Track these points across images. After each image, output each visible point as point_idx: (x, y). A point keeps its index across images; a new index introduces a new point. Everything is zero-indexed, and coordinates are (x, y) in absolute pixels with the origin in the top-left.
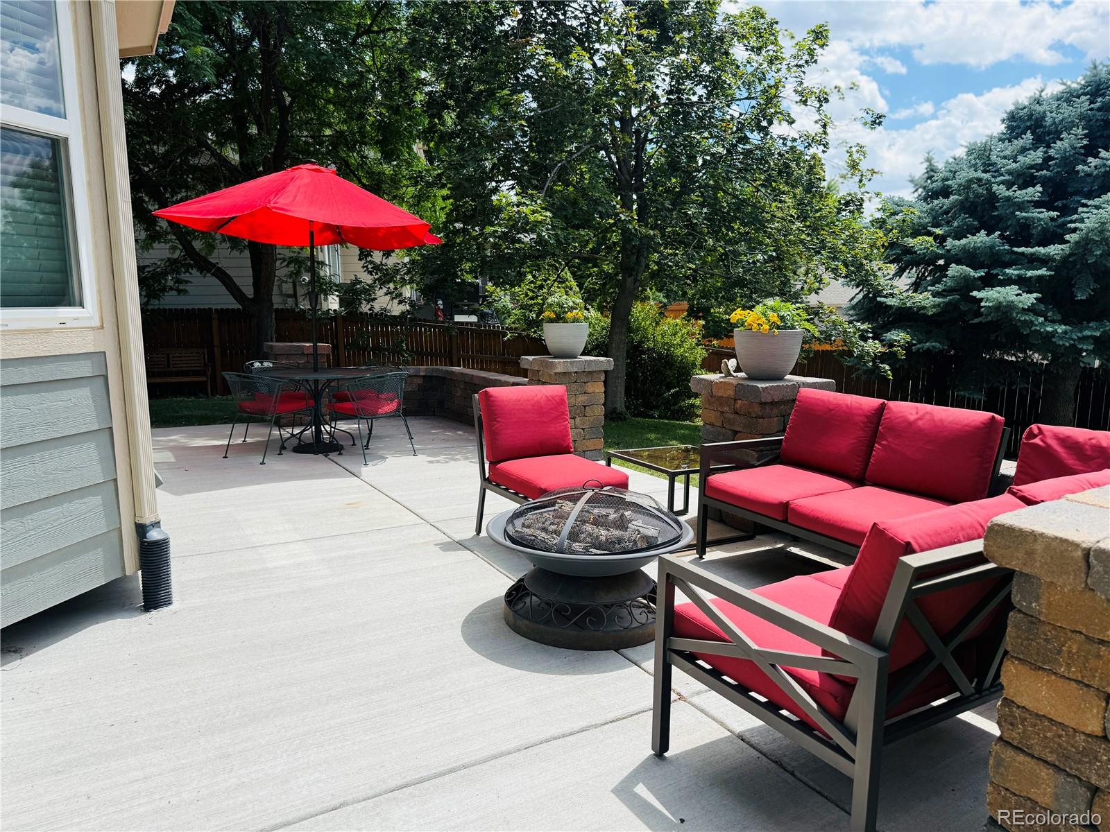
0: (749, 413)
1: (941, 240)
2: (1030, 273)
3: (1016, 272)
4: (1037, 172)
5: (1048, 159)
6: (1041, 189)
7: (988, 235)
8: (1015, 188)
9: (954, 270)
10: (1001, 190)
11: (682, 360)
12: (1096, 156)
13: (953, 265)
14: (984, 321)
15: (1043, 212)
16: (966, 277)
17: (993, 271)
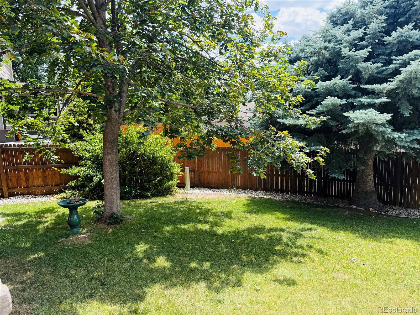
2: (378, 101)
3: (368, 100)
5: (366, 34)
8: (353, 50)
9: (328, 100)
10: (345, 51)
11: (162, 159)
12: (395, 31)
13: (329, 97)
14: (349, 132)
15: (371, 64)
16: (334, 105)
17: (350, 100)
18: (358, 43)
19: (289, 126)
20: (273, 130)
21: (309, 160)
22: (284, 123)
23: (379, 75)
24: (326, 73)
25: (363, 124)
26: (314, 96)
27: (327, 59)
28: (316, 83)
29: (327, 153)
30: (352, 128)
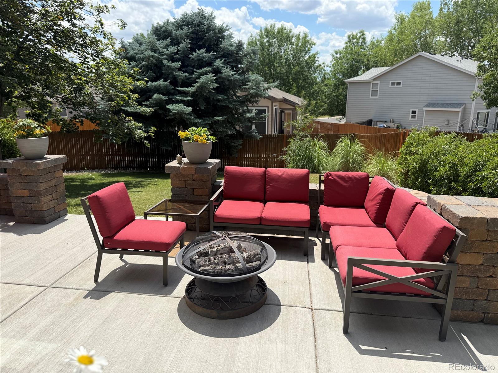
0: (202, 179)
1: (147, 82)
2: (185, 99)
3: (180, 98)
4: (175, 55)
5: (178, 50)
6: (181, 64)
7: (164, 81)
8: (170, 62)
9: (156, 96)
10: (165, 62)
12: (195, 52)
13: (156, 94)
14: (171, 118)
15: (182, 73)
16: (160, 99)
17: (170, 97)
18: (174, 56)
19: (131, 113)
20: (123, 116)
21: (146, 135)
22: (127, 111)
23: (188, 81)
24: (154, 75)
25: (178, 113)
26: (147, 91)
27: (154, 64)
28: (147, 83)
29: (155, 131)
30: (172, 116)
